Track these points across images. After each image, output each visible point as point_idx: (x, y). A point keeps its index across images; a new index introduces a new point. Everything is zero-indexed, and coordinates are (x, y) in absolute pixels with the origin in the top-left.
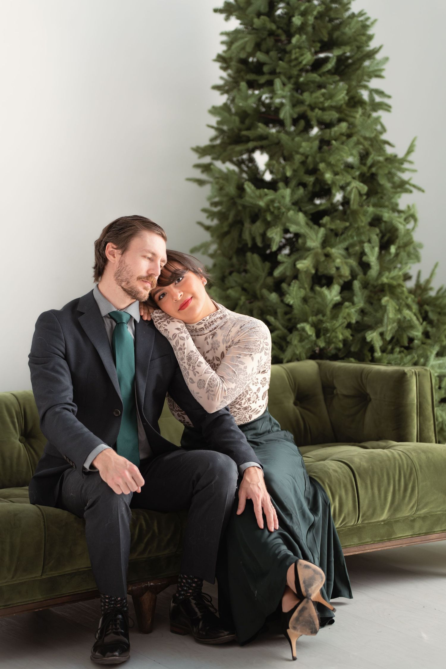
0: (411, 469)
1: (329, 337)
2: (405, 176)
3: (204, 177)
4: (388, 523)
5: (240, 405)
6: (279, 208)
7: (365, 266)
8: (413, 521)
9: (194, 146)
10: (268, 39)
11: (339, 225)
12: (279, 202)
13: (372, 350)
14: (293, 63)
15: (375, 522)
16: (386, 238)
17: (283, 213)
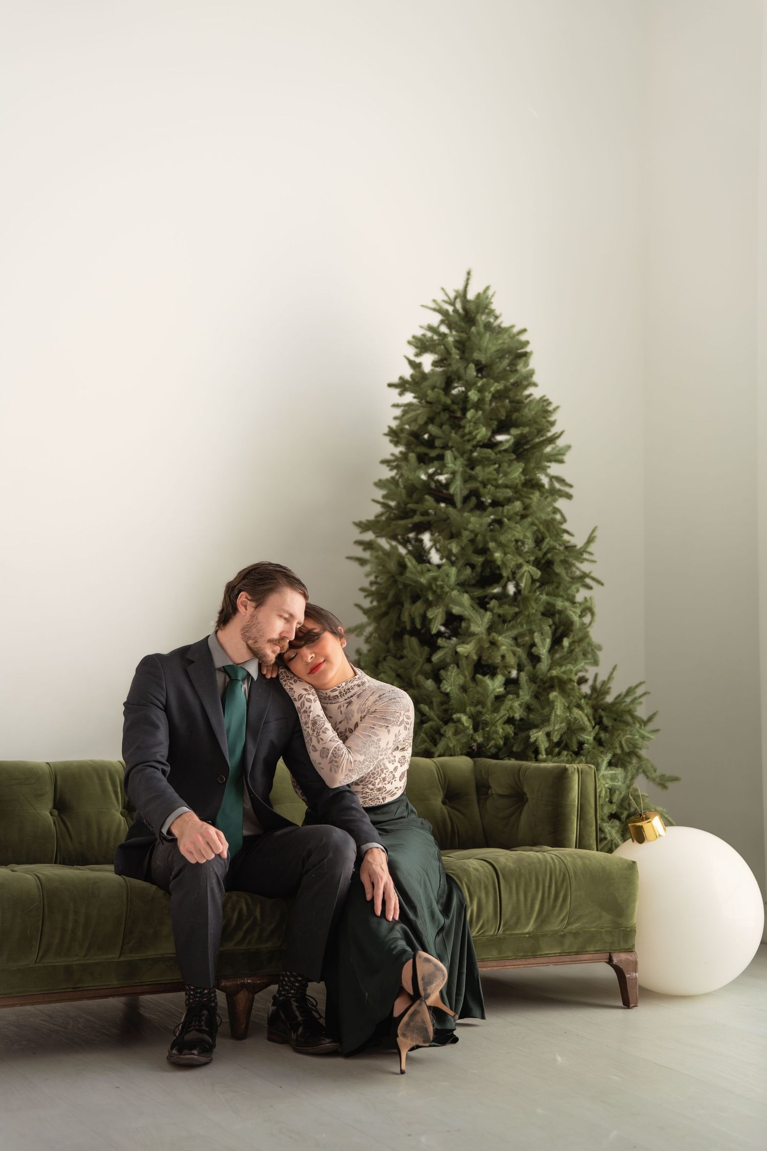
0: (564, 875)
1: (489, 732)
2: (585, 567)
3: (367, 555)
4: (533, 936)
5: (373, 785)
6: (442, 587)
7: (535, 659)
8: (563, 936)
9: (357, 520)
10: (442, 413)
11: (508, 610)
12: (443, 581)
13: (537, 752)
14: (467, 438)
15: (518, 934)
16: (560, 631)
17: (447, 593)
